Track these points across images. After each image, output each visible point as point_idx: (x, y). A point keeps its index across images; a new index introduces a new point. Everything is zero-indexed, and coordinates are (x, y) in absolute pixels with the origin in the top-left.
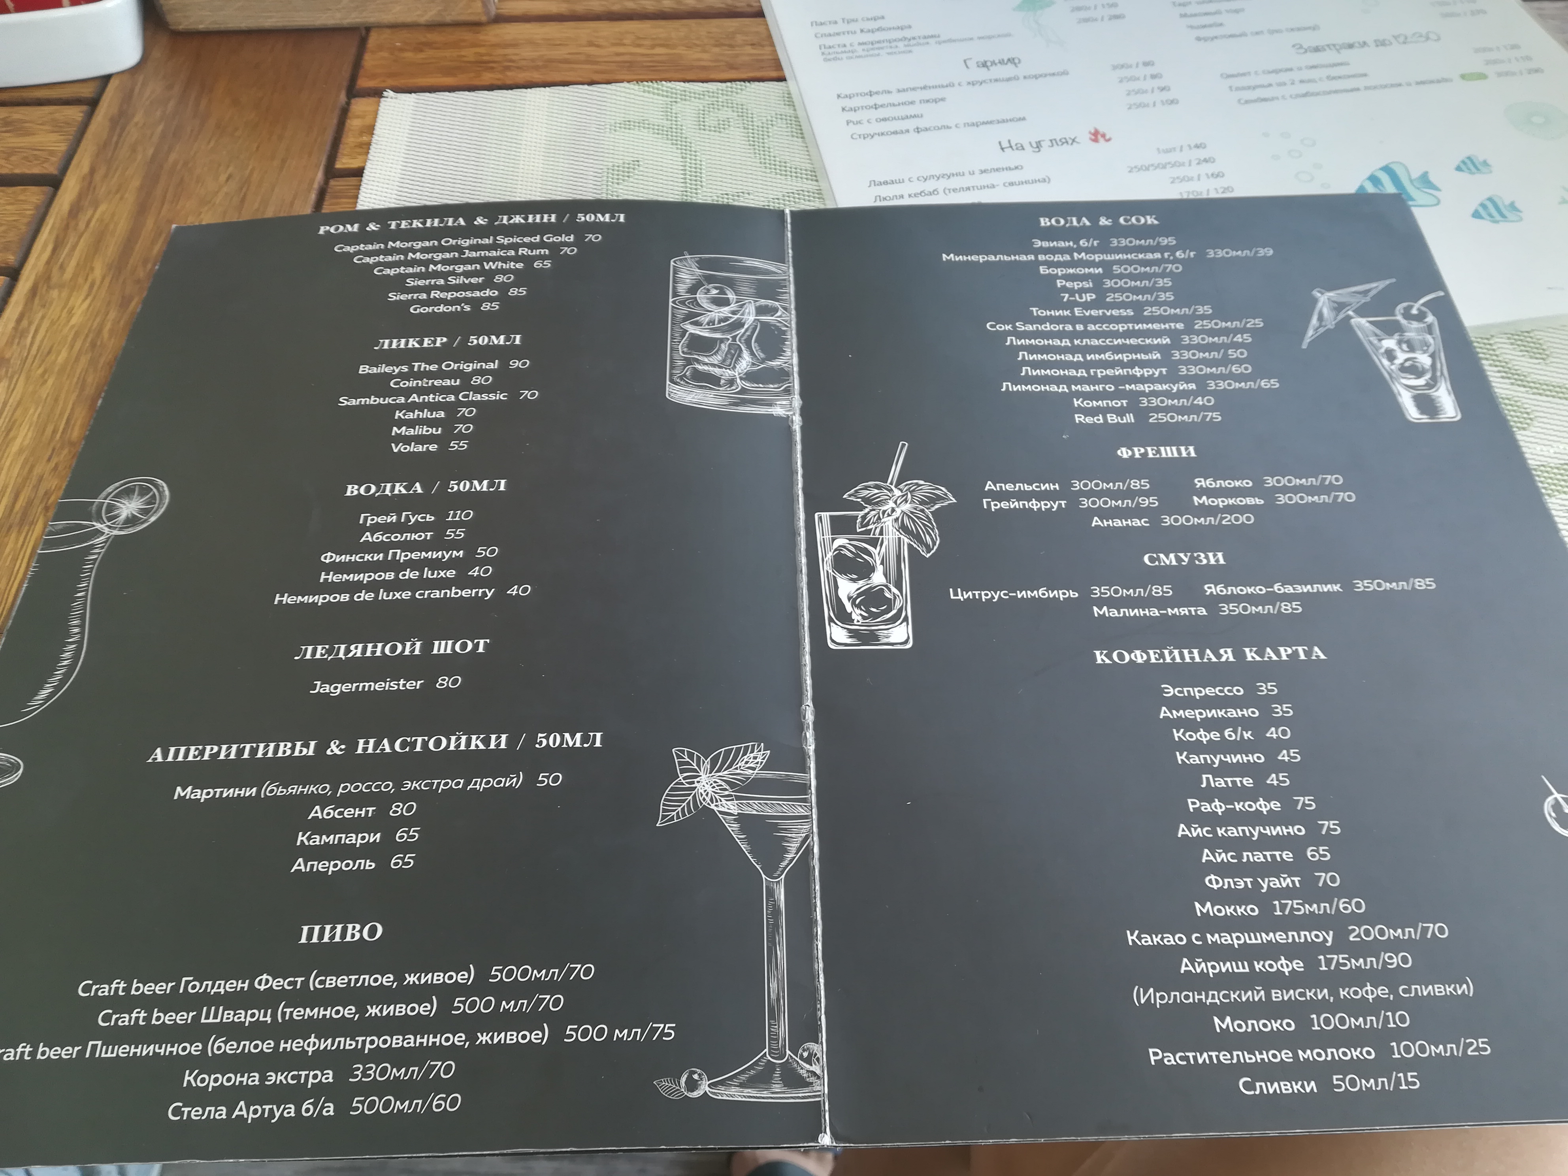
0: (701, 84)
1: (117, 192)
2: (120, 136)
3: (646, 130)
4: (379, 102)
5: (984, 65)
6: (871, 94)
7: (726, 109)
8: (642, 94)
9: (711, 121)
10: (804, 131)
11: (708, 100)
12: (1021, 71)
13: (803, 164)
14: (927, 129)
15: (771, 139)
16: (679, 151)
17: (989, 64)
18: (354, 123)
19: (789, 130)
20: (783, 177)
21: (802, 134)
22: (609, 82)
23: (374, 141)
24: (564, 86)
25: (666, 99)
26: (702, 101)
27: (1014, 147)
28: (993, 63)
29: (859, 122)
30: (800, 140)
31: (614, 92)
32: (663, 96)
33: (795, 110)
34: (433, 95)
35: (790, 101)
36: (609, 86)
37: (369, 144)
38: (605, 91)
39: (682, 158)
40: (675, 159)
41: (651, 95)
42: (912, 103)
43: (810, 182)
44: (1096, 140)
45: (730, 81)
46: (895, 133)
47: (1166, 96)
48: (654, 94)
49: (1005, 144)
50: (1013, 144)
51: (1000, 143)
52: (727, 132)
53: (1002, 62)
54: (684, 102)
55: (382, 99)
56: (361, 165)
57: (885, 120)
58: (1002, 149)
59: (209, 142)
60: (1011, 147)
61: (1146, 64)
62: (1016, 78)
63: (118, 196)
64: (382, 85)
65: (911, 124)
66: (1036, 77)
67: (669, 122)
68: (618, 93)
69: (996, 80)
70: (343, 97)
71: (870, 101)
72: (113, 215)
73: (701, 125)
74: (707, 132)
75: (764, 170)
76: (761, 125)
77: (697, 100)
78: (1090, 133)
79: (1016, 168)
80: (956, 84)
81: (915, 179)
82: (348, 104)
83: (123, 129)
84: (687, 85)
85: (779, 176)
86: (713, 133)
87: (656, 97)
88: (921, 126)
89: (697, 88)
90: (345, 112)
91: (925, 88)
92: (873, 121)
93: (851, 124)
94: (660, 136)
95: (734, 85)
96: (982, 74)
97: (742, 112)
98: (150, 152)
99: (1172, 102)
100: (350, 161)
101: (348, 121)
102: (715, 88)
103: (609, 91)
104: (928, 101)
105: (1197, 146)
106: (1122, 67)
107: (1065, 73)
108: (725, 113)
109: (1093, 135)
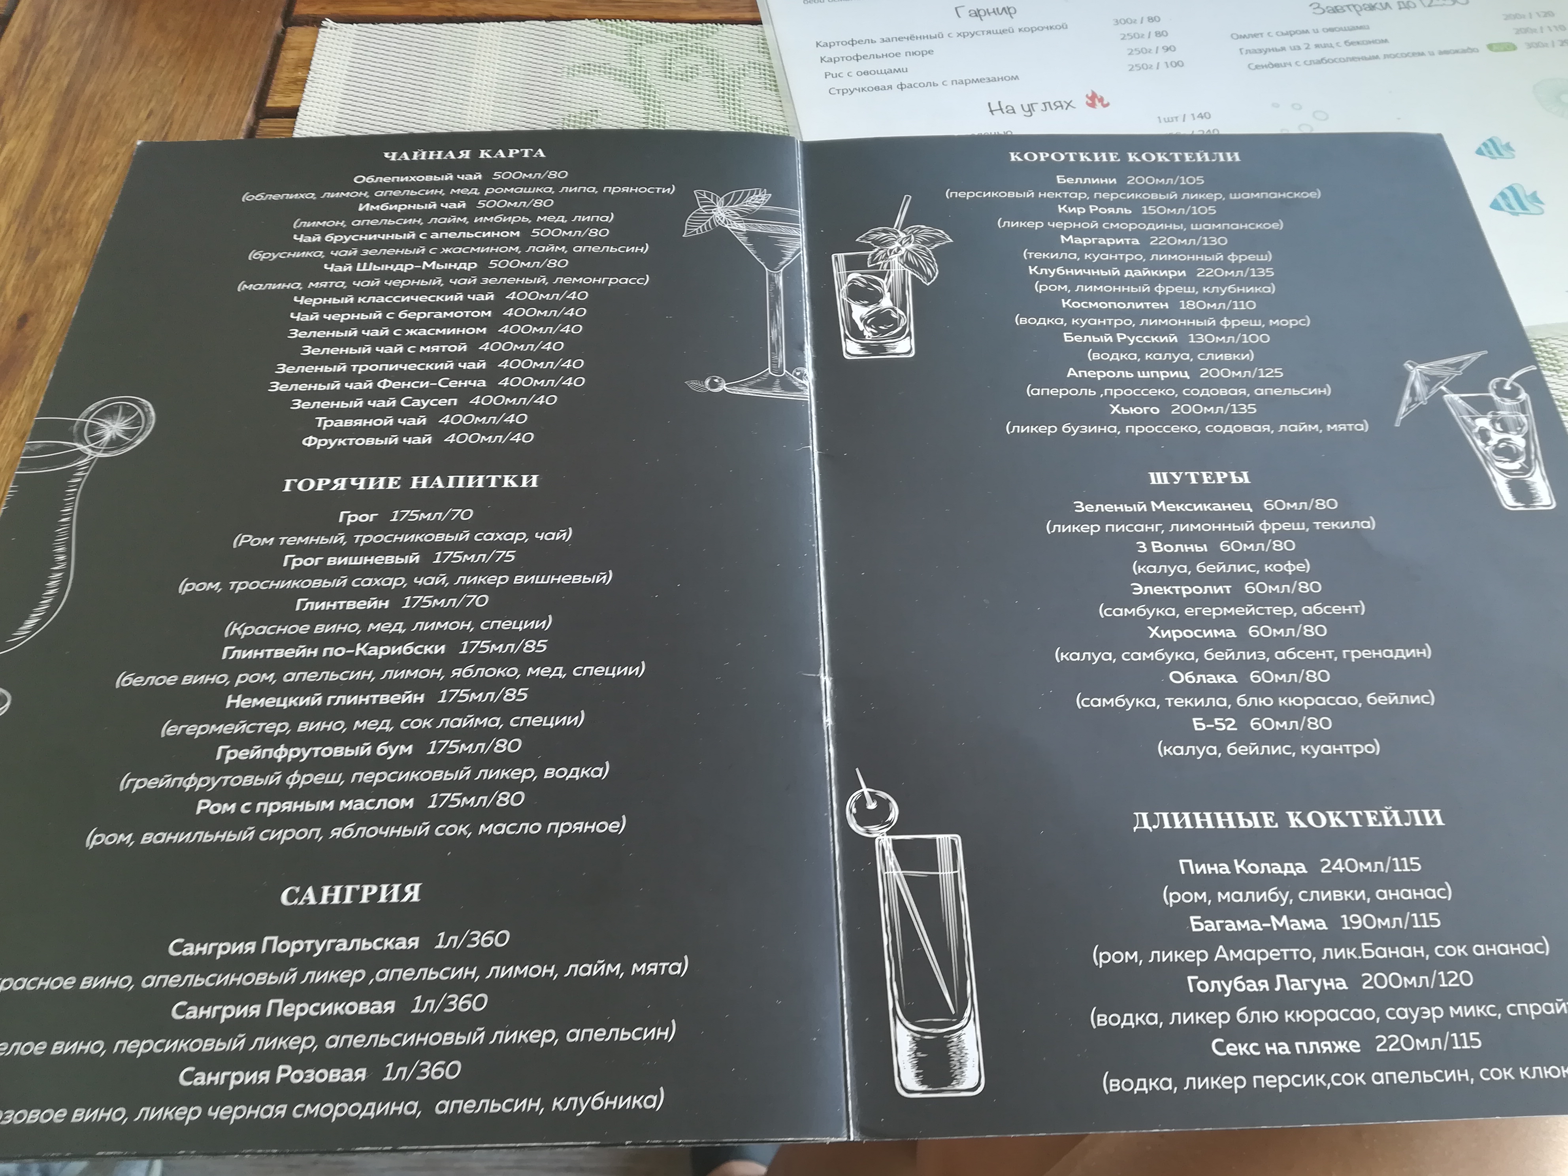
0: (668, 25)
1: (27, 127)
2: (32, 62)
3: (606, 76)
4: (318, 32)
5: (977, 13)
6: (852, 43)
7: (695, 54)
8: (604, 33)
9: (677, 69)
10: (778, 83)
11: (677, 43)
12: (1017, 22)
13: (775, 121)
14: (911, 86)
15: (742, 91)
16: (642, 100)
17: (982, 13)
18: (288, 56)
19: (763, 80)
21: (775, 86)
22: (568, 19)
23: (310, 78)
24: (519, 21)
25: (629, 40)
26: (668, 44)
27: (1005, 110)
28: (987, 12)
29: (838, 75)
30: (774, 93)
31: (574, 31)
32: (627, 37)
33: (769, 58)
34: (376, 26)
35: (764, 46)
36: (568, 23)
37: (304, 81)
38: (564, 28)
39: (645, 108)
40: (638, 110)
41: (614, 36)
42: (897, 55)
44: (1093, 105)
45: (701, 22)
46: (877, 88)
47: (1171, 57)
48: (617, 34)
49: (995, 106)
50: (1003, 107)
51: (989, 104)
52: (695, 80)
53: (996, 11)
54: (649, 45)
55: (321, 30)
56: (296, 104)
57: (866, 73)
58: (991, 111)
59: (130, 73)
60: (1001, 109)
61: (1151, 19)
62: (1011, 31)
63: (28, 132)
64: (322, 12)
65: (893, 80)
66: (1032, 30)
67: (633, 67)
68: (579, 32)
69: (989, 32)
70: (278, 25)
71: (851, 51)
72: (22, 153)
73: (667, 72)
74: (673, 80)
76: (732, 74)
77: (664, 43)
80: (946, 36)
82: (284, 32)
83: (36, 54)
84: (653, 25)
86: (679, 82)
87: (619, 37)
88: (906, 82)
89: (664, 29)
90: (279, 43)
91: (911, 38)
92: (854, 74)
93: (830, 77)
94: (622, 83)
95: (704, 26)
96: (975, 24)
97: (712, 58)
98: (65, 82)
99: (1177, 64)
100: (283, 99)
101: (283, 53)
102: (684, 29)
103: (569, 30)
104: (914, 53)
105: (1201, 116)
106: (1126, 21)
107: (1064, 27)
108: (694, 59)
109: (1090, 98)
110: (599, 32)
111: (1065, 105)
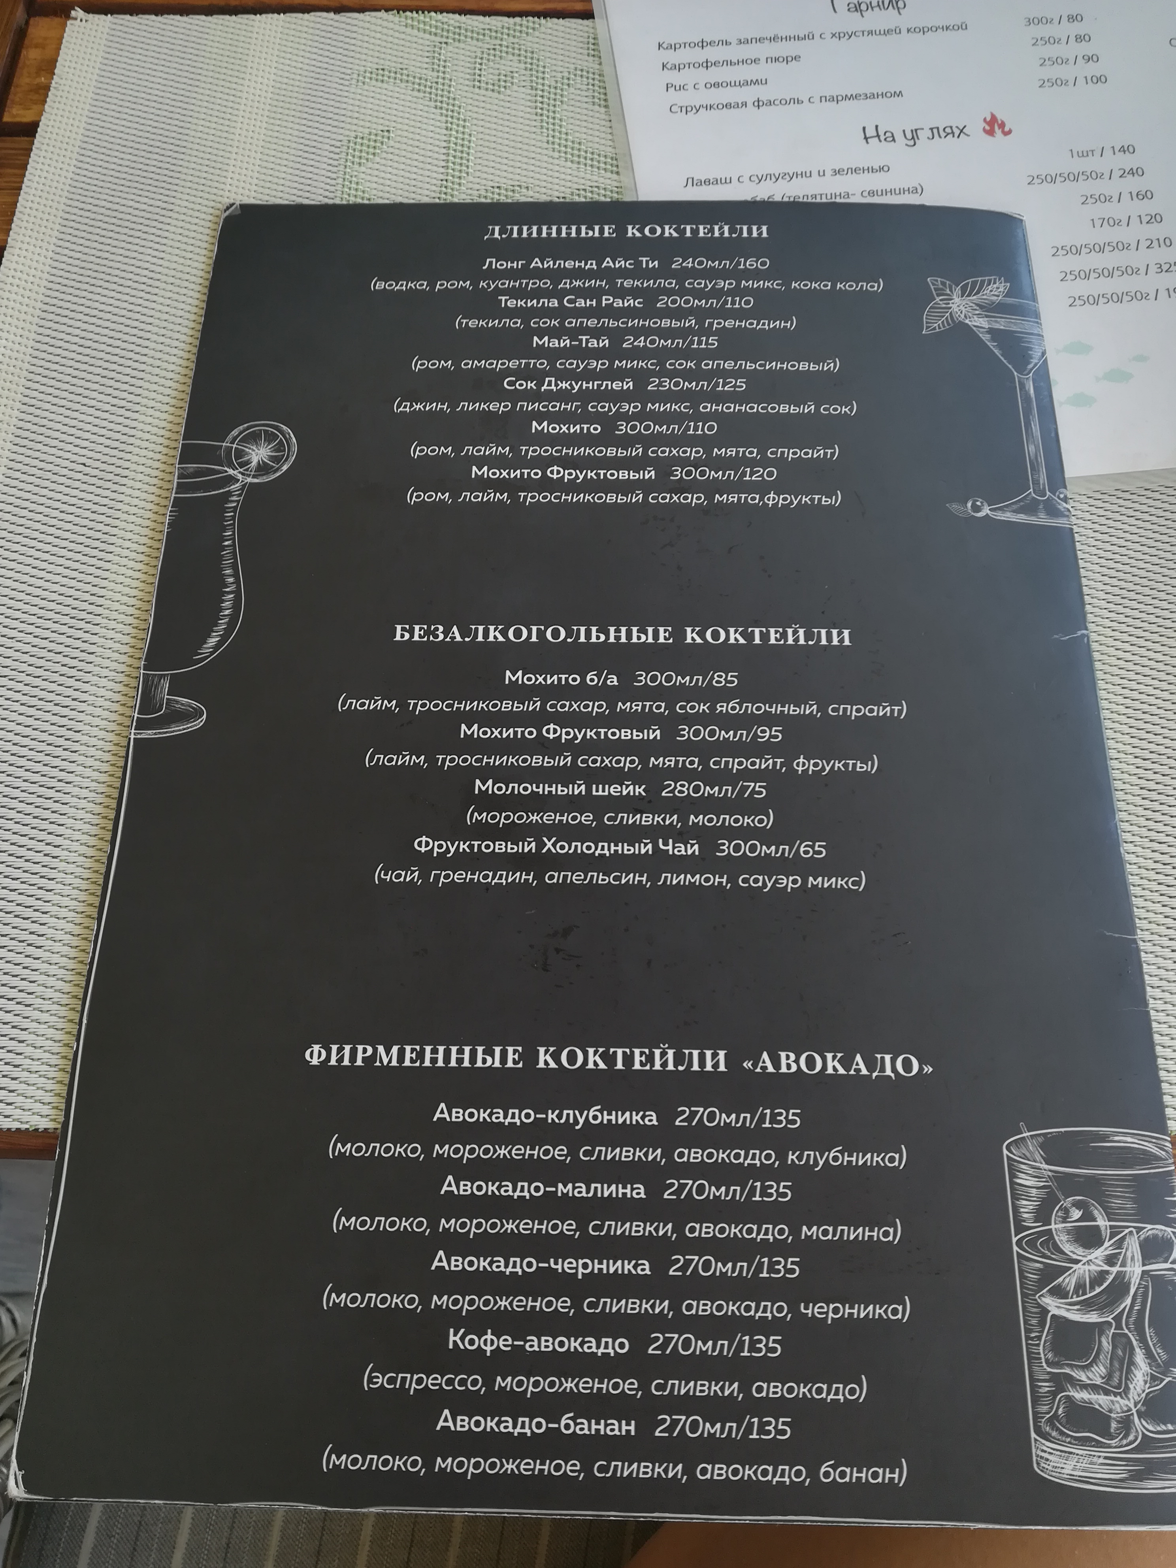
0: (481, 18)
3: (403, 85)
4: (65, 25)
5: (858, 7)
6: (702, 44)
7: (510, 57)
8: (403, 29)
9: (488, 76)
10: (608, 97)
11: (490, 43)
13: (602, 148)
14: (770, 103)
15: (565, 107)
16: (444, 119)
17: (863, 7)
18: (31, 55)
19: (590, 93)
20: (575, 166)
21: (605, 100)
22: (361, 10)
23: (53, 84)
24: (303, 12)
25: (433, 38)
26: (480, 44)
27: (882, 138)
28: (870, 6)
29: (682, 88)
30: (603, 110)
31: (367, 25)
33: (600, 64)
34: (134, 18)
35: (594, 47)
36: (360, 16)
37: (47, 88)
38: (355, 22)
39: (447, 129)
40: (438, 130)
41: (415, 32)
42: (755, 61)
43: (609, 175)
44: (991, 133)
46: (728, 106)
47: (1092, 69)
48: (419, 30)
49: (871, 132)
50: (881, 133)
51: (864, 129)
52: (508, 92)
53: (881, 5)
54: (457, 44)
55: (69, 22)
56: (37, 119)
57: (716, 85)
58: (866, 138)
60: (878, 136)
61: (1072, 18)
62: (897, 31)
65: (749, 94)
66: (923, 31)
67: (435, 74)
68: (373, 27)
69: (870, 33)
71: (699, 55)
73: (476, 80)
74: (483, 92)
75: (551, 153)
76: (553, 84)
77: (475, 42)
78: (985, 120)
79: (881, 169)
80: (817, 36)
81: (745, 179)
82: (27, 23)
84: (463, 18)
85: (569, 164)
86: (490, 93)
87: (421, 34)
88: (764, 98)
89: (476, 24)
90: (20, 37)
91: (774, 39)
92: (701, 86)
93: (671, 90)
94: (421, 95)
95: (524, 21)
96: (853, 22)
97: (532, 63)
99: (1099, 79)
100: (21, 112)
101: (24, 52)
102: (499, 24)
103: (361, 24)
104: (777, 60)
105: (1123, 150)
106: (1040, 21)
107: (963, 27)
108: (510, 64)
109: (988, 123)
110: (397, 27)
111: (957, 132)
